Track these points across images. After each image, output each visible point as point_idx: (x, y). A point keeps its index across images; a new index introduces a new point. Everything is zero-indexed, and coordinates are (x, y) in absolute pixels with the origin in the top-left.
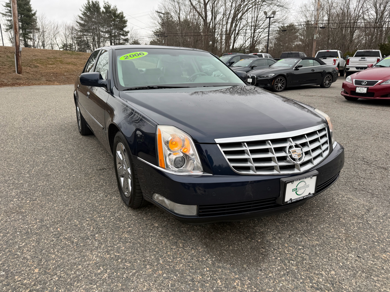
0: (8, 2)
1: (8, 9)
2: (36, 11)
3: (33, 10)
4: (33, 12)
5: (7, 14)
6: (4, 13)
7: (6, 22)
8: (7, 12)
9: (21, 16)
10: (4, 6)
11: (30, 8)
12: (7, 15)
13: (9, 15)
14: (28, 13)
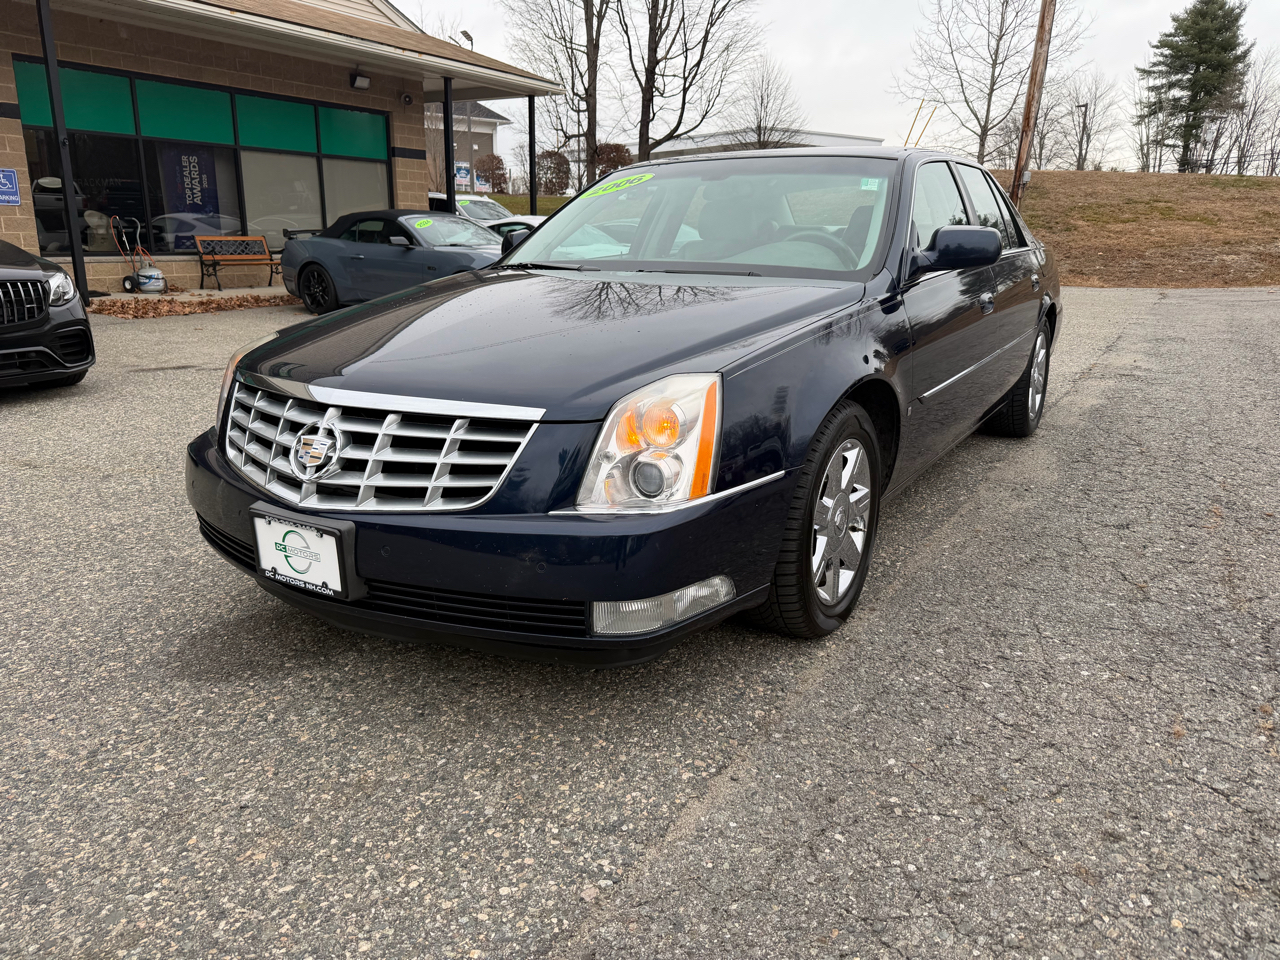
0: (1168, 32)
1: (1162, 55)
2: (1253, 45)
3: (1239, 45)
4: (1240, 51)
5: (1155, 69)
6: (1147, 68)
7: (1146, 93)
8: (1155, 65)
9: (1197, 70)
10: (1153, 47)
11: (1235, 36)
12: (1154, 72)
13: (1160, 72)
14: (1224, 55)
